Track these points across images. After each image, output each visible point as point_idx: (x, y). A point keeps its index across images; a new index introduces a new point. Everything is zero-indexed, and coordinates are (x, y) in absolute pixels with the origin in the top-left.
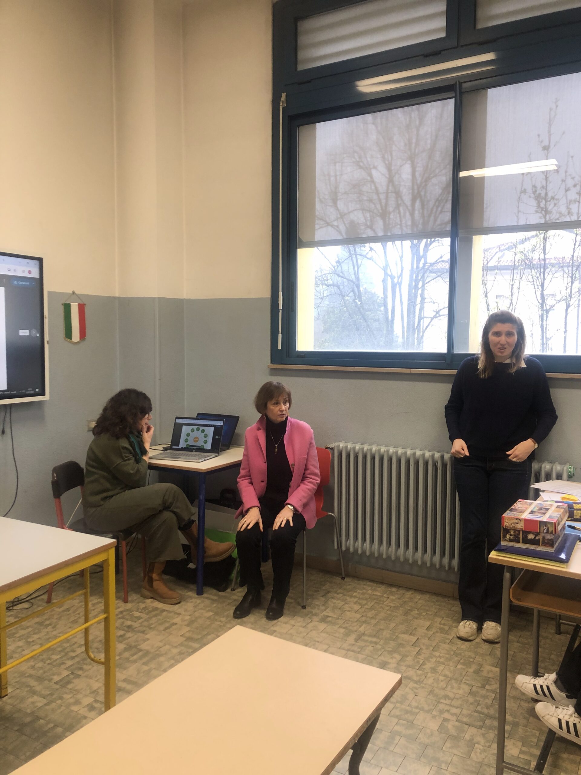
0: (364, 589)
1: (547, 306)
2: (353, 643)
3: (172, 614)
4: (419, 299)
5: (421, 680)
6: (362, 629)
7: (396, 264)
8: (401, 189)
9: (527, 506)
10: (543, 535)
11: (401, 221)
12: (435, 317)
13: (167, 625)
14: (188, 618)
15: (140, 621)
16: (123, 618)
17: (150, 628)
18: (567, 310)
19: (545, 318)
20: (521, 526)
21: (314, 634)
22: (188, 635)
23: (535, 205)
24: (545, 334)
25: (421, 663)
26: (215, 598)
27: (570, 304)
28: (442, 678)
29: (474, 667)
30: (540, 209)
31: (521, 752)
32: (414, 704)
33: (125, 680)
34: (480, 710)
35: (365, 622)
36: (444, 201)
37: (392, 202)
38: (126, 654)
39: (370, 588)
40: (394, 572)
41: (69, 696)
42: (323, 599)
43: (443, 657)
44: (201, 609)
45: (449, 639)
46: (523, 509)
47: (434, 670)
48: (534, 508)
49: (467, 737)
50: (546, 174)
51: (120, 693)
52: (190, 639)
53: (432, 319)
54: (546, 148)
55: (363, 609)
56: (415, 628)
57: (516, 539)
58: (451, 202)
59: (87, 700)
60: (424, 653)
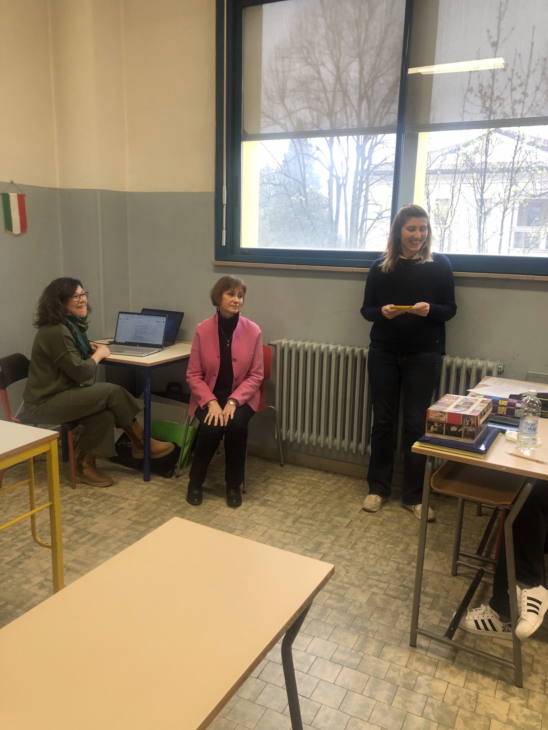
0: (302, 475)
1: (485, 208)
2: (291, 524)
3: (119, 500)
4: (362, 201)
5: (353, 559)
6: (299, 512)
7: (342, 165)
8: (349, 87)
9: (452, 400)
10: (465, 427)
11: (347, 120)
12: (378, 218)
13: (115, 509)
14: (135, 502)
15: (89, 505)
16: (71, 503)
17: (98, 513)
18: (504, 213)
19: (483, 221)
20: (445, 419)
21: (254, 517)
22: (134, 519)
23: (481, 104)
24: (482, 236)
25: (353, 543)
26: (161, 484)
27: (507, 207)
28: (372, 556)
29: (402, 547)
30: (485, 109)
31: (441, 621)
32: (346, 580)
33: (74, 561)
34: (406, 584)
35: (303, 505)
36: (390, 102)
37: (339, 102)
38: (75, 537)
39: (308, 474)
40: (331, 459)
41: (20, 576)
42: (264, 484)
43: (374, 537)
44: (149, 494)
45: (380, 521)
46: (449, 403)
47: (365, 550)
48: (459, 403)
49: (393, 608)
50: (493, 72)
51: (69, 573)
52: (136, 522)
53: (375, 221)
54: (495, 45)
55: (301, 494)
56: (349, 511)
57: (439, 431)
58: (398, 103)
59: (38, 579)
60: (357, 534)
